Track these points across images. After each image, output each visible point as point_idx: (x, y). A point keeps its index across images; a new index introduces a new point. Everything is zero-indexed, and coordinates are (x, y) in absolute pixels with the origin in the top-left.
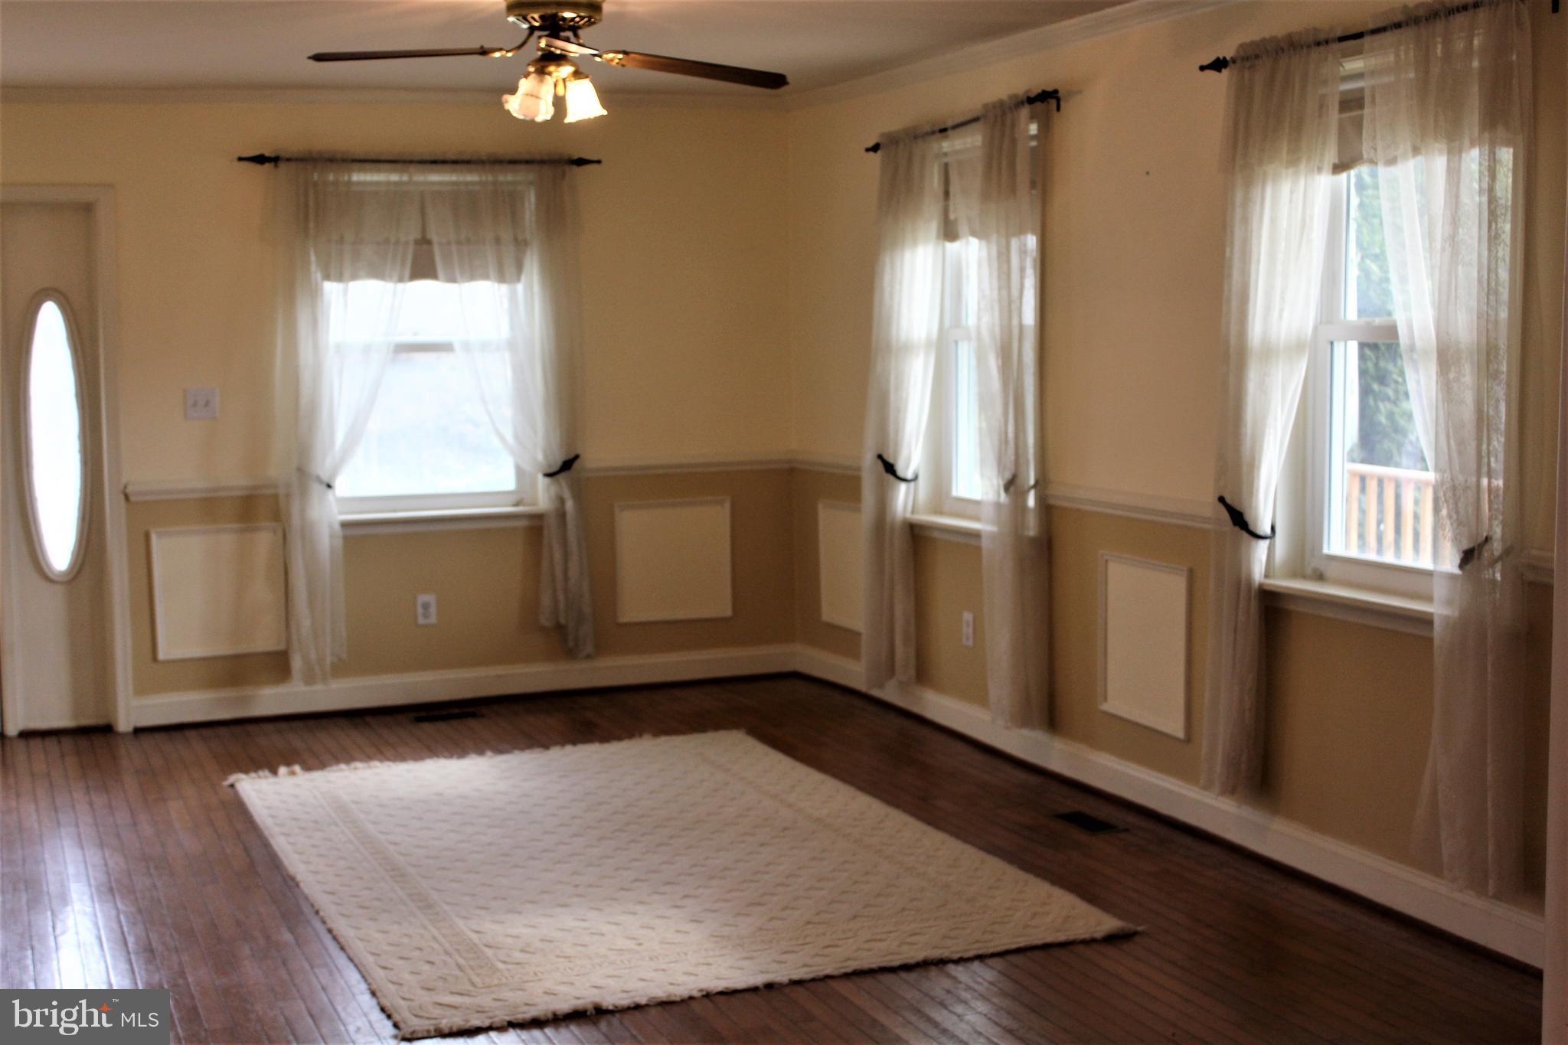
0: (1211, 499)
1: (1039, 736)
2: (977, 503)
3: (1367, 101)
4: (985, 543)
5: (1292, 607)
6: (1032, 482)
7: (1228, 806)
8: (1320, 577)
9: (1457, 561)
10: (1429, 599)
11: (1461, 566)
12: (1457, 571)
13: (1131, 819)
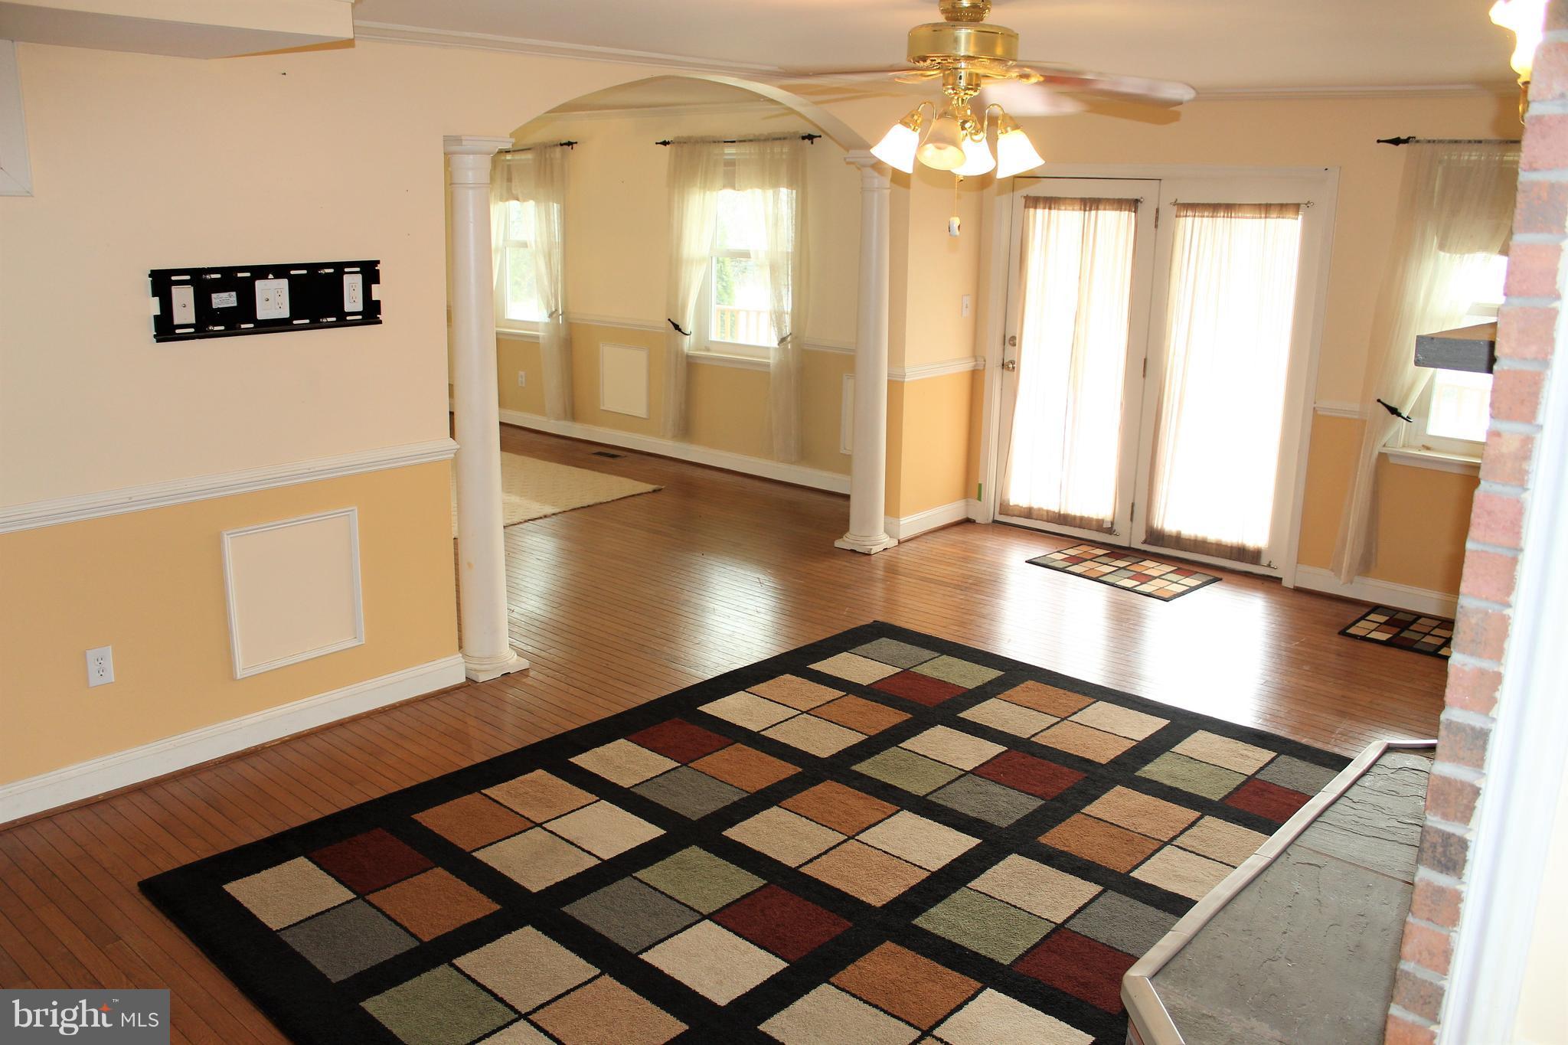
0: (665, 320)
1: (569, 424)
2: (537, 323)
3: (737, 164)
4: (541, 341)
5: (698, 362)
6: (560, 313)
7: (670, 443)
8: (708, 350)
9: (777, 342)
10: (769, 359)
11: (778, 345)
12: (777, 346)
13: (625, 453)
